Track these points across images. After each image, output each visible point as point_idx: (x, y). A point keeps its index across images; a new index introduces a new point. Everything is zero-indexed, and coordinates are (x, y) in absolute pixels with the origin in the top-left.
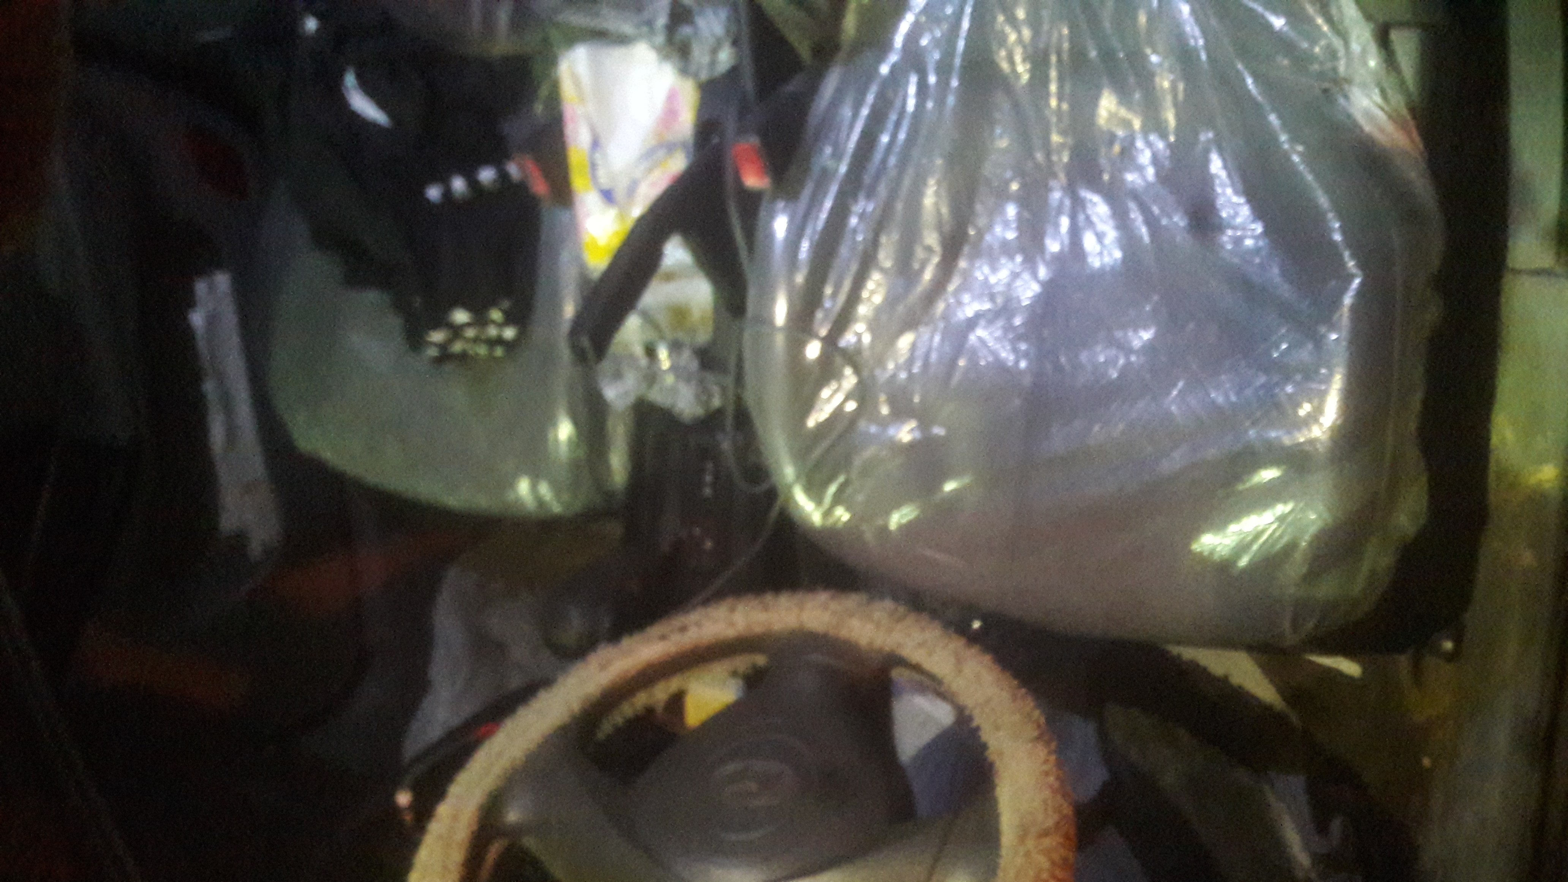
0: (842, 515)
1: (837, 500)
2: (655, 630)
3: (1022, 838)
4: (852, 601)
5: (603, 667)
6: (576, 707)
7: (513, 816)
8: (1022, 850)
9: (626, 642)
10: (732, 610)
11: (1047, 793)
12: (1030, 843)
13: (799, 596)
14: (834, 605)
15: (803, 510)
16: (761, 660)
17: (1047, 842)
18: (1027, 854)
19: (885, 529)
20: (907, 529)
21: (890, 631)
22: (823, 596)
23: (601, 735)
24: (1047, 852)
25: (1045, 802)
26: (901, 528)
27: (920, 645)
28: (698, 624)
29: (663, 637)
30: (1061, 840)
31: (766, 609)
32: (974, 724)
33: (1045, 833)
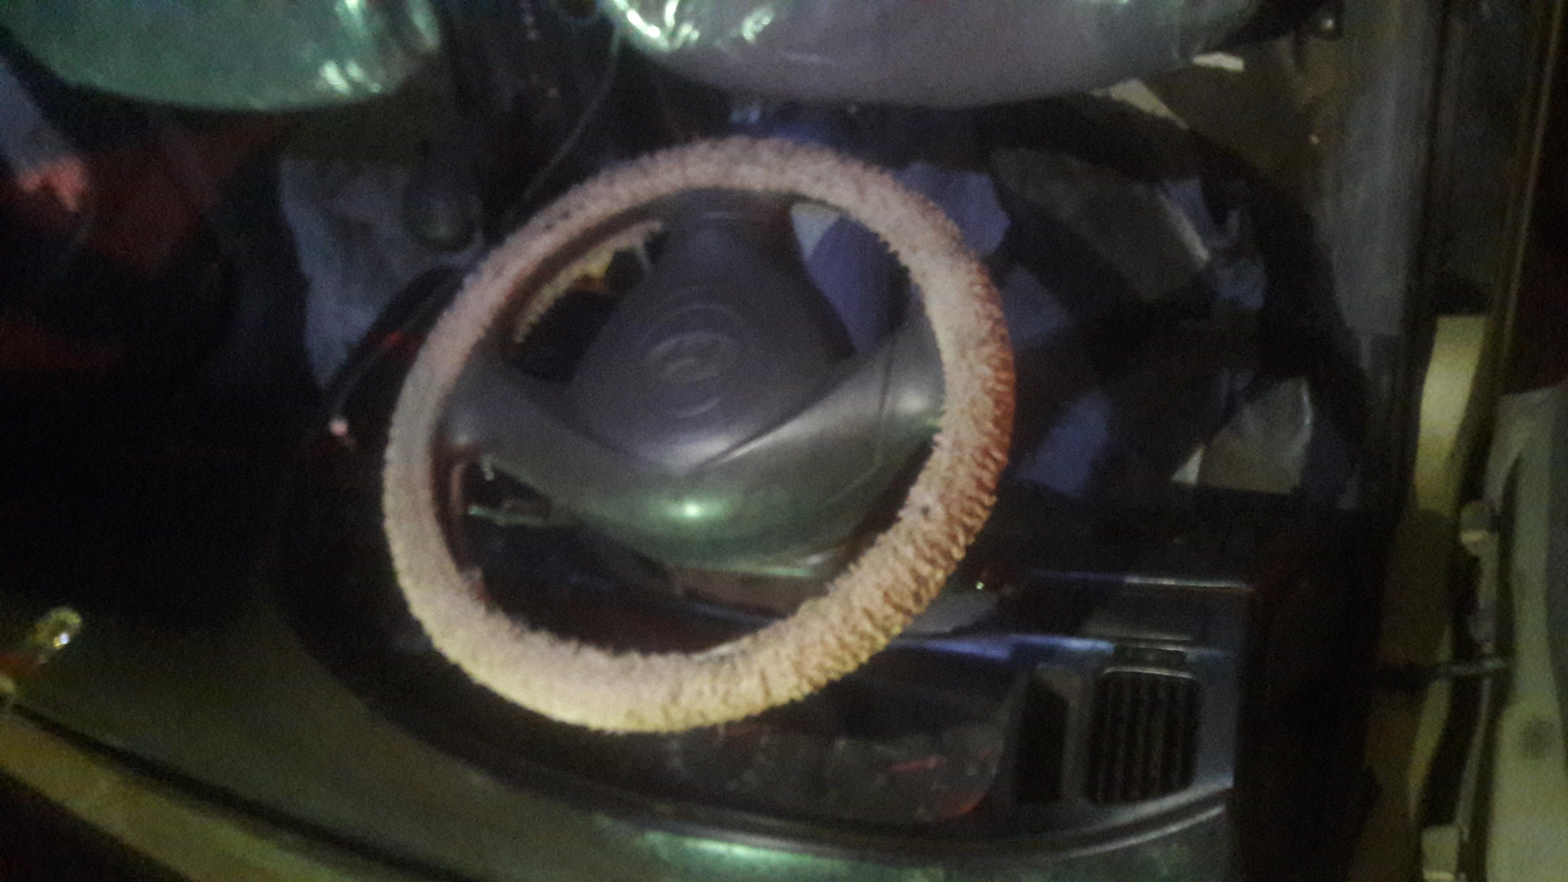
0: (689, 32)
1: (680, 17)
2: (538, 221)
3: (963, 354)
4: (735, 144)
5: (498, 273)
6: (486, 319)
7: (462, 439)
8: (964, 365)
9: (513, 241)
10: (611, 183)
11: (977, 305)
12: (971, 354)
13: (676, 151)
14: (716, 155)
15: (648, 38)
16: (656, 226)
17: (988, 350)
18: (971, 367)
19: (740, 41)
20: (765, 35)
21: (782, 171)
22: (702, 147)
23: (519, 339)
24: (987, 361)
25: (977, 313)
26: (759, 36)
27: (818, 179)
28: (581, 207)
29: (549, 227)
30: (999, 345)
31: (646, 174)
32: (892, 249)
33: (983, 342)
